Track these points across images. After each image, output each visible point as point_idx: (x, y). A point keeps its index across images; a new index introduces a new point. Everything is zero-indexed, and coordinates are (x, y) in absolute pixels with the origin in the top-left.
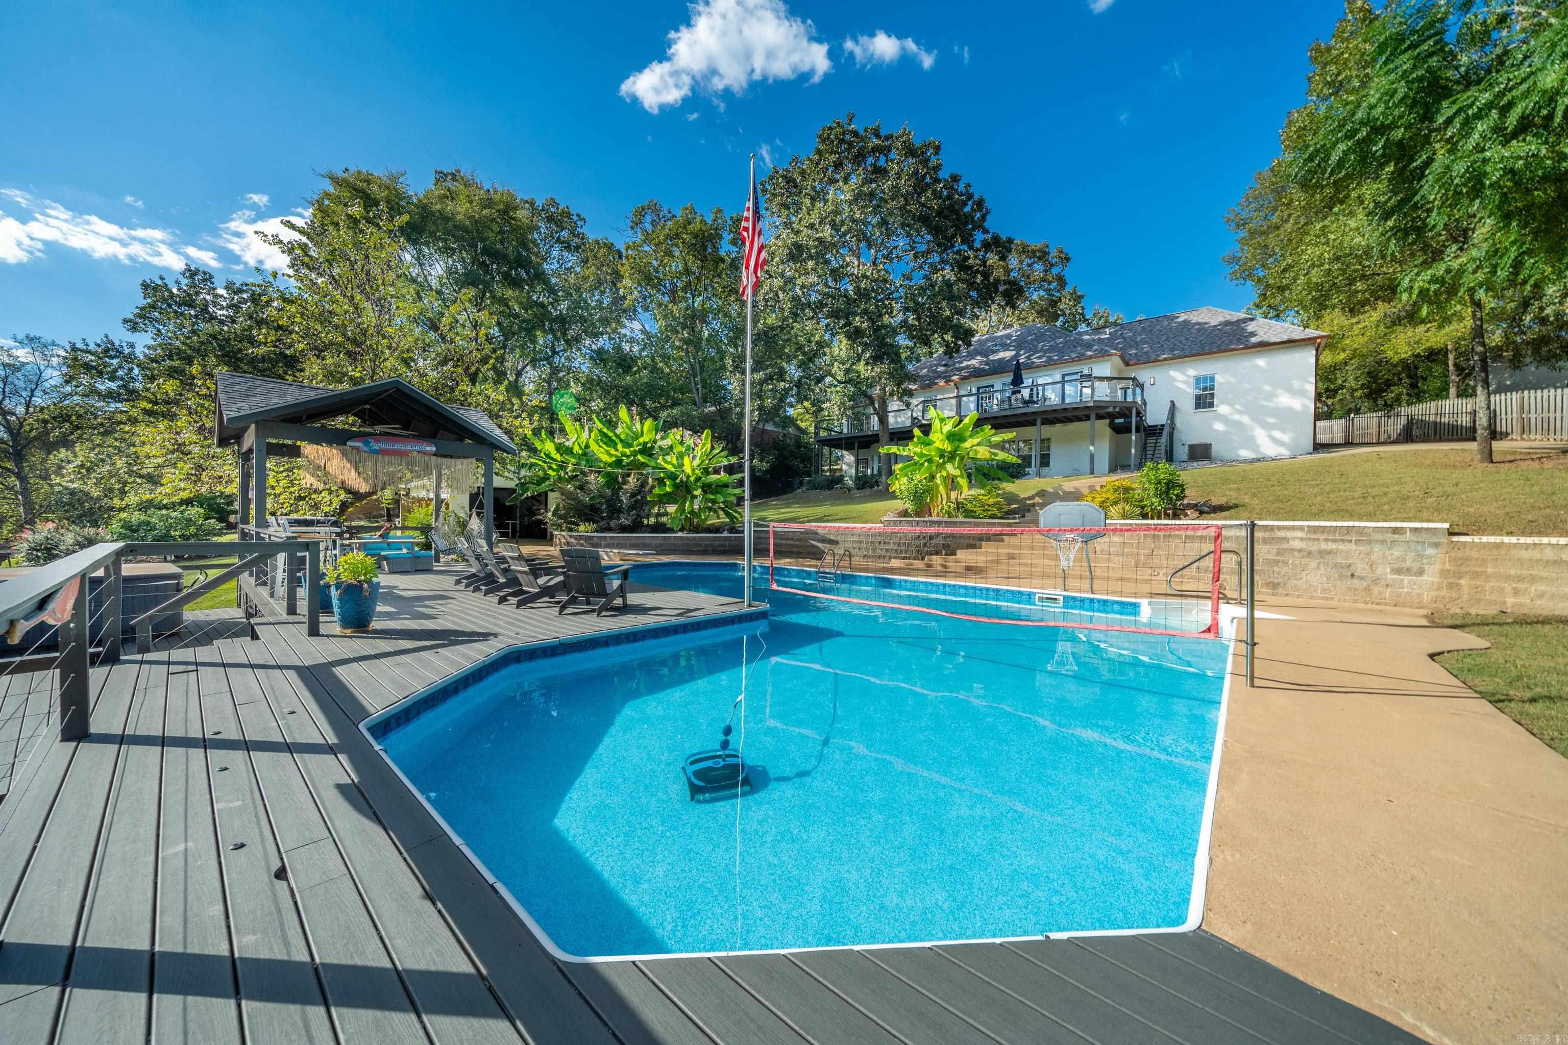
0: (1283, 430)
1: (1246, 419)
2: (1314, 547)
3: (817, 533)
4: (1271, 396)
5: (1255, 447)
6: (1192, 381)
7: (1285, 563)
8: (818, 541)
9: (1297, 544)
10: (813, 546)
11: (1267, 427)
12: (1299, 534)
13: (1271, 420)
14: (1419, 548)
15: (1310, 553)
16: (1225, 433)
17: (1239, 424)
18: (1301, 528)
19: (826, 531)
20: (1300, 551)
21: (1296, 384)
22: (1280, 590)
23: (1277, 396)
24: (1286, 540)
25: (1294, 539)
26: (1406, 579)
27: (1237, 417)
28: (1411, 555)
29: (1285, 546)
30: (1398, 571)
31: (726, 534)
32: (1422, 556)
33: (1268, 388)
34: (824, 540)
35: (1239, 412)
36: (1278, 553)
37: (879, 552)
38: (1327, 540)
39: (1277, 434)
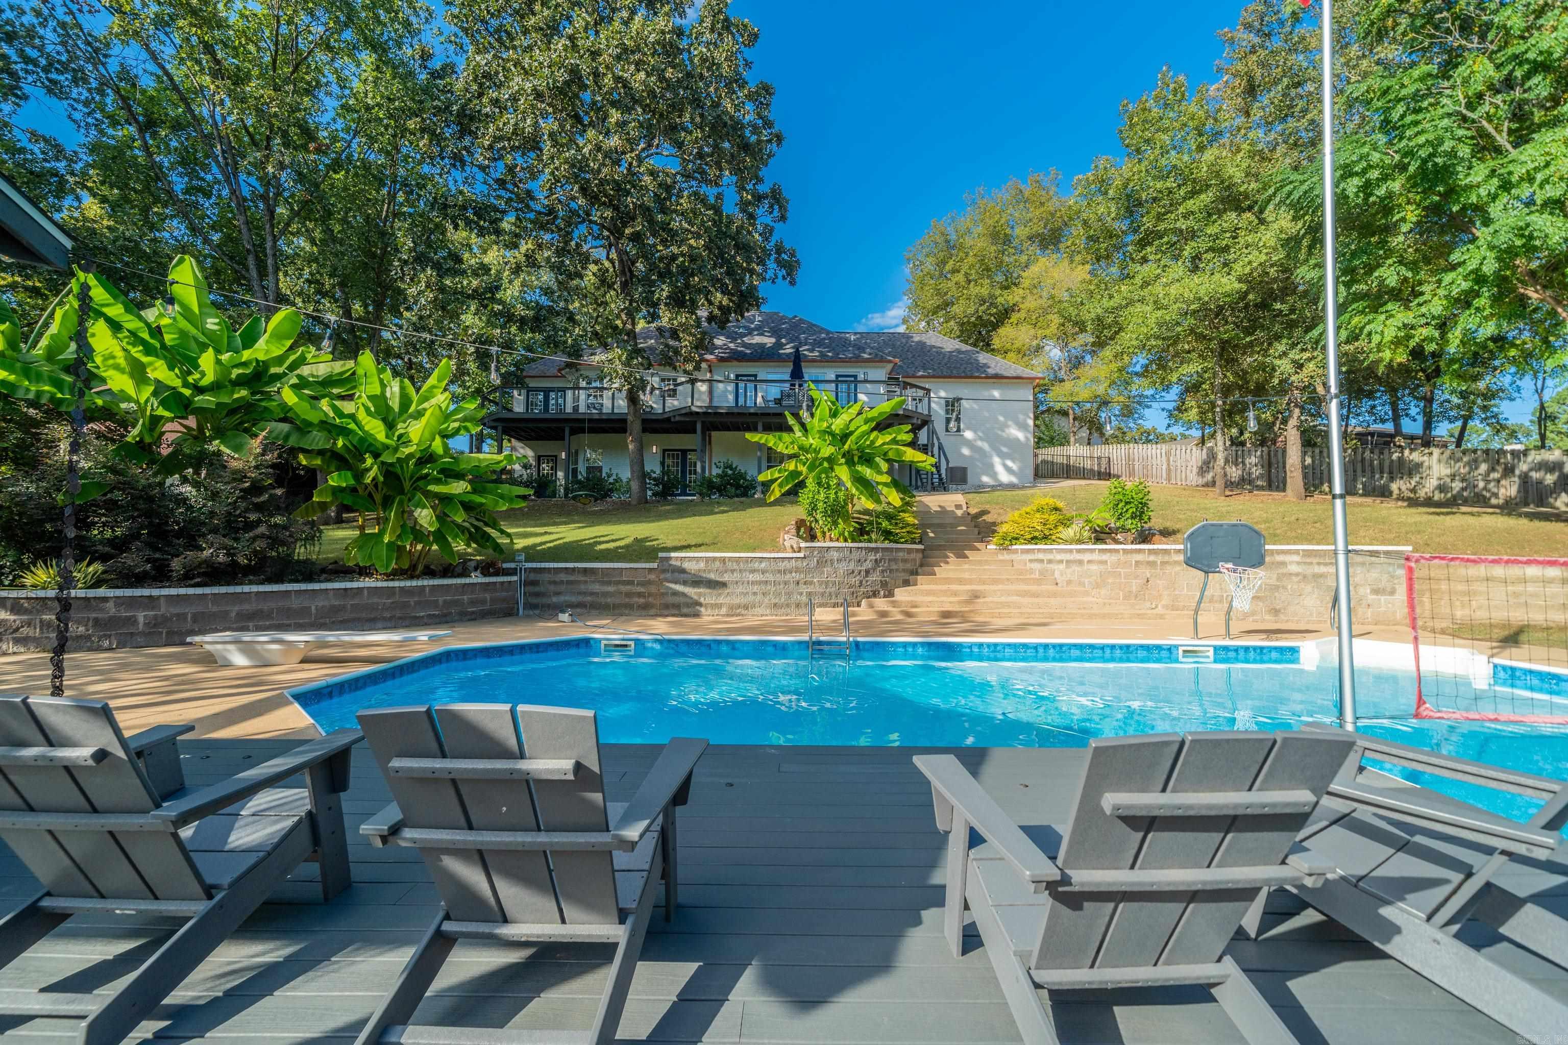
0: (1013, 460)
1: (985, 446)
2: (1309, 571)
3: (683, 571)
4: (1004, 426)
5: (994, 475)
6: (943, 402)
7: (1284, 588)
8: (685, 583)
9: (1294, 568)
10: (676, 593)
11: (1003, 456)
12: (1296, 558)
13: (1005, 449)
14: (1391, 569)
15: (1305, 577)
16: (970, 457)
17: (980, 450)
18: (1297, 552)
19: (702, 565)
20: (1297, 575)
21: (1021, 417)
22: (1282, 617)
23: (1008, 426)
24: (1283, 564)
25: (1291, 563)
26: (1383, 598)
27: (979, 443)
28: (1385, 577)
29: (1284, 571)
30: (1376, 591)
31: (476, 578)
32: (1392, 577)
33: (1001, 418)
34: (697, 582)
35: (981, 439)
36: (1278, 579)
37: (796, 597)
38: (1319, 564)
39: (1009, 463)
